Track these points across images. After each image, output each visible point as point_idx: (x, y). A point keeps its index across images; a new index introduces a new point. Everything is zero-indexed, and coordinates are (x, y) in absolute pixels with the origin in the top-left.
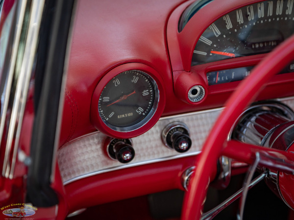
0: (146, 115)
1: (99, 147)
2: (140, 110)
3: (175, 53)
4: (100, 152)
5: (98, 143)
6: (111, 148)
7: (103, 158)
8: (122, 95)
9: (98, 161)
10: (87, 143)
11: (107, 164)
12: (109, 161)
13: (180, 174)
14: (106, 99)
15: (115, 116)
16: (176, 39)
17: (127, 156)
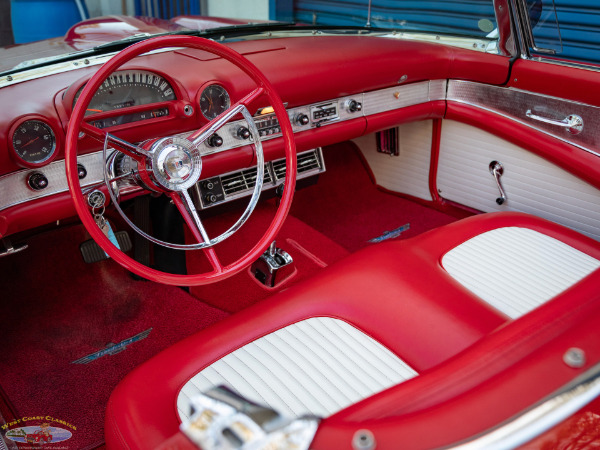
0: (49, 152)
1: (23, 183)
2: (45, 149)
3: (62, 114)
4: (25, 187)
5: (22, 181)
6: (31, 183)
7: (28, 190)
8: (30, 140)
9: (25, 193)
11: (31, 195)
12: (33, 192)
16: (61, 104)
17: (43, 183)
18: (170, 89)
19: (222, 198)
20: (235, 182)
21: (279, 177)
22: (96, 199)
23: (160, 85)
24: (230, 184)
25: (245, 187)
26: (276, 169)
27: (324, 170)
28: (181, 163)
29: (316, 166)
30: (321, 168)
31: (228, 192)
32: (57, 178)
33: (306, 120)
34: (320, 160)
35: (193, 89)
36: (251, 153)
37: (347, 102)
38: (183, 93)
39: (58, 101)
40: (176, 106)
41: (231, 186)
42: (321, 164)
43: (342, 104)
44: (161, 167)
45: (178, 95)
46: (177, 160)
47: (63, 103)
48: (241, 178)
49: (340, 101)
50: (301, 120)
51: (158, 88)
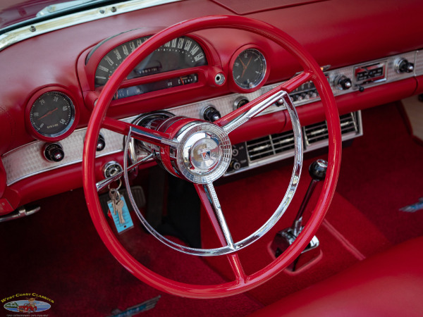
0: (68, 124)
1: (38, 153)
2: (63, 121)
3: (84, 80)
4: (40, 157)
5: (38, 150)
6: (47, 153)
7: (42, 161)
8: (48, 112)
9: (39, 164)
10: (28, 150)
11: (46, 165)
12: (47, 163)
13: (101, 169)
14: (36, 114)
15: (45, 127)
16: (83, 70)
17: (59, 156)
18: (201, 54)
19: (246, 164)
20: (262, 148)
21: (310, 142)
22: (113, 171)
23: (191, 49)
24: (256, 149)
25: (272, 153)
26: (307, 132)
27: (361, 133)
28: (208, 153)
29: (353, 130)
30: (358, 132)
31: (253, 159)
32: (74, 148)
33: (348, 84)
34: (357, 123)
35: (226, 52)
36: (283, 120)
37: (397, 62)
38: (216, 57)
39: (81, 66)
40: (206, 74)
41: (257, 152)
42: (358, 128)
43: (391, 64)
44: (186, 155)
45: (209, 61)
46: (205, 151)
47: (85, 68)
48: (269, 143)
49: (389, 61)
50: (343, 83)
51: (189, 52)
